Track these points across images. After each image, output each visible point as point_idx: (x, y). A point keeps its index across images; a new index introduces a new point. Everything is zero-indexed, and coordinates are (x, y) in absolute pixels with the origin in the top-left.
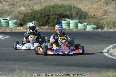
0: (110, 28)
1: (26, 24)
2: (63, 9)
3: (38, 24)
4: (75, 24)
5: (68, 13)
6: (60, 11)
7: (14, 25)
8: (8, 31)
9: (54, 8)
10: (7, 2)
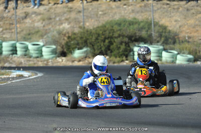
2: (136, 26)
3: (93, 53)
5: (144, 34)
6: (131, 30)
7: (52, 54)
8: (40, 64)
9: (120, 25)
10: (40, 14)
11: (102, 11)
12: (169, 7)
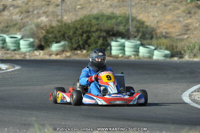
1: (49, 46)
2: (114, 21)
3: (70, 47)
4: (134, 48)
5: (121, 28)
7: (29, 48)
8: (18, 57)
9: (97, 19)
10: (18, 7)
11: (81, 5)
12: (147, 2)
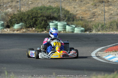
0: (99, 31)
1: (13, 26)
2: (51, 11)
3: (25, 26)
4: (63, 26)
5: (55, 15)
6: (48, 13)
7: (1, 27)
9: (41, 10)
